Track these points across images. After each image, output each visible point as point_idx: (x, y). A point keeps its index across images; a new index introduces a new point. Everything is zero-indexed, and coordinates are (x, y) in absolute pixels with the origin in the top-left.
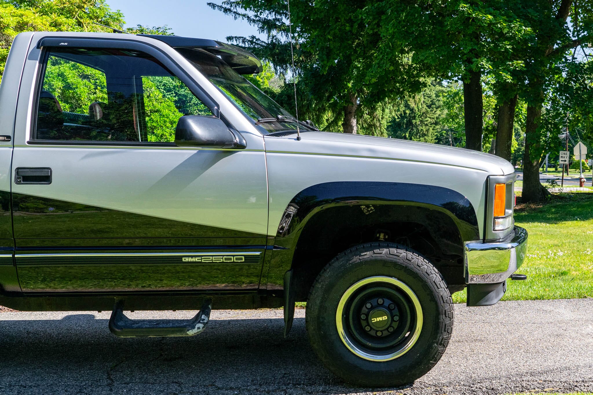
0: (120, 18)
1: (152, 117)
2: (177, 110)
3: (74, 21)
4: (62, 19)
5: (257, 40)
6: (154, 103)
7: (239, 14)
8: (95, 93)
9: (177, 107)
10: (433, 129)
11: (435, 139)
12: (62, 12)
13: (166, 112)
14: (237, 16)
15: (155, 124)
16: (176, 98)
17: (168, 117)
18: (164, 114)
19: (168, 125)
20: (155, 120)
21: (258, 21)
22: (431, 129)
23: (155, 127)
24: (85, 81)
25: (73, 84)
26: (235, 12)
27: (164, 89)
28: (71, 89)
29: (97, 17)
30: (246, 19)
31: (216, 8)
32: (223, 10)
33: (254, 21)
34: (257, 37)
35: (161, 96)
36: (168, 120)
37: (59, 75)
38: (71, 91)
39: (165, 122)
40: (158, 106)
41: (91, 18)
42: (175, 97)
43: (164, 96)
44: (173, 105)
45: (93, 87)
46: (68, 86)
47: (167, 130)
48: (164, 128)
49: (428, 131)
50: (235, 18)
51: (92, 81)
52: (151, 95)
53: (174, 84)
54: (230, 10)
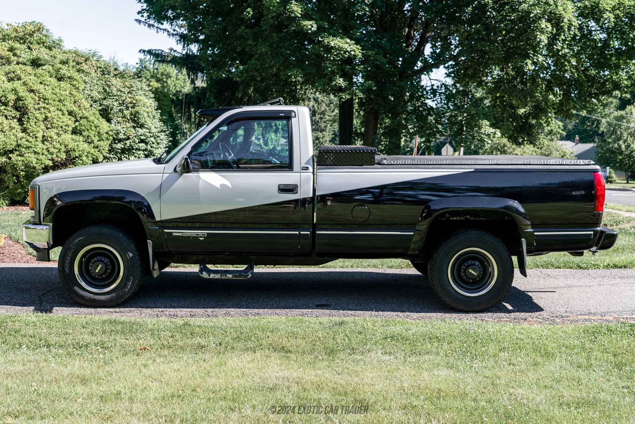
0: (61, 43)
1: (81, 122)
2: (101, 117)
3: (25, 46)
4: (17, 45)
5: (174, 51)
6: (84, 111)
7: (161, 29)
8: (39, 104)
9: (100, 114)
10: (331, 126)
11: (333, 134)
12: (16, 39)
13: (92, 118)
14: (159, 30)
15: (83, 128)
16: (100, 108)
17: (93, 123)
18: (91, 120)
19: (93, 128)
20: (83, 124)
21: (176, 34)
22: (329, 125)
23: (83, 130)
24: (32, 94)
25: (22, 97)
26: (157, 27)
27: (92, 100)
28: (21, 100)
29: (43, 43)
30: (166, 33)
31: (142, 23)
32: (147, 25)
33: (173, 35)
34: (174, 49)
35: (88, 106)
36: (93, 125)
37: (13, 90)
38: (21, 102)
39: (91, 126)
40: (86, 114)
41: (39, 44)
42: (100, 106)
43: (91, 106)
44: (97, 113)
45: (37, 99)
46: (19, 99)
47: (92, 132)
48: (90, 130)
49: (326, 127)
50: (157, 32)
51: (37, 94)
52: (81, 105)
53: (100, 97)
54: (153, 26)
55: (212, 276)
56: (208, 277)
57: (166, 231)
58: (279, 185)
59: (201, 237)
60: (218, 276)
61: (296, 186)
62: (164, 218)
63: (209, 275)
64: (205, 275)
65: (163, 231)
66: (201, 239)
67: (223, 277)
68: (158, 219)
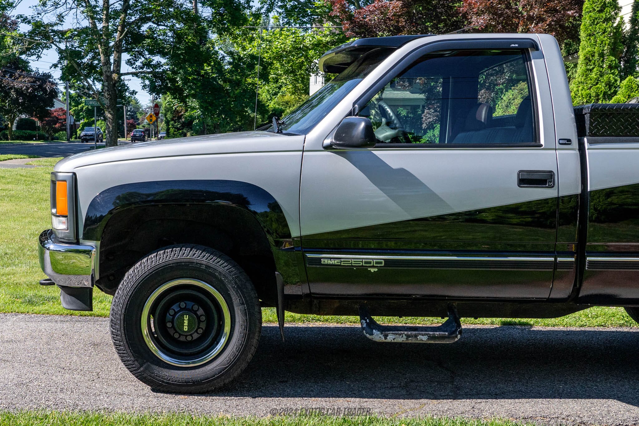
55: (391, 338)
56: (383, 339)
57: (309, 256)
58: (520, 171)
59: (373, 267)
60: (401, 339)
61: (551, 174)
62: (306, 232)
63: (386, 336)
64: (377, 336)
65: (304, 257)
66: (372, 270)
67: (411, 340)
68: (295, 233)
